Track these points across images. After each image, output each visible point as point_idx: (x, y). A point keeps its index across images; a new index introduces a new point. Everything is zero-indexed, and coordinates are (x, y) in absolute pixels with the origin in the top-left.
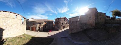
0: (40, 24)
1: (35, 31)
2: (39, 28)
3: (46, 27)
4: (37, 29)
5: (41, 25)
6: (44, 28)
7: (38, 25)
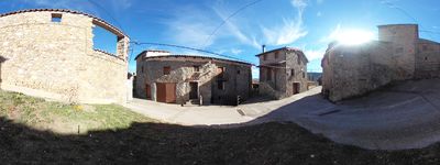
0: (197, 67)
1: (174, 102)
2: (194, 85)
3: (220, 87)
4: (184, 90)
5: (201, 71)
6: (216, 88)
7: (188, 72)
